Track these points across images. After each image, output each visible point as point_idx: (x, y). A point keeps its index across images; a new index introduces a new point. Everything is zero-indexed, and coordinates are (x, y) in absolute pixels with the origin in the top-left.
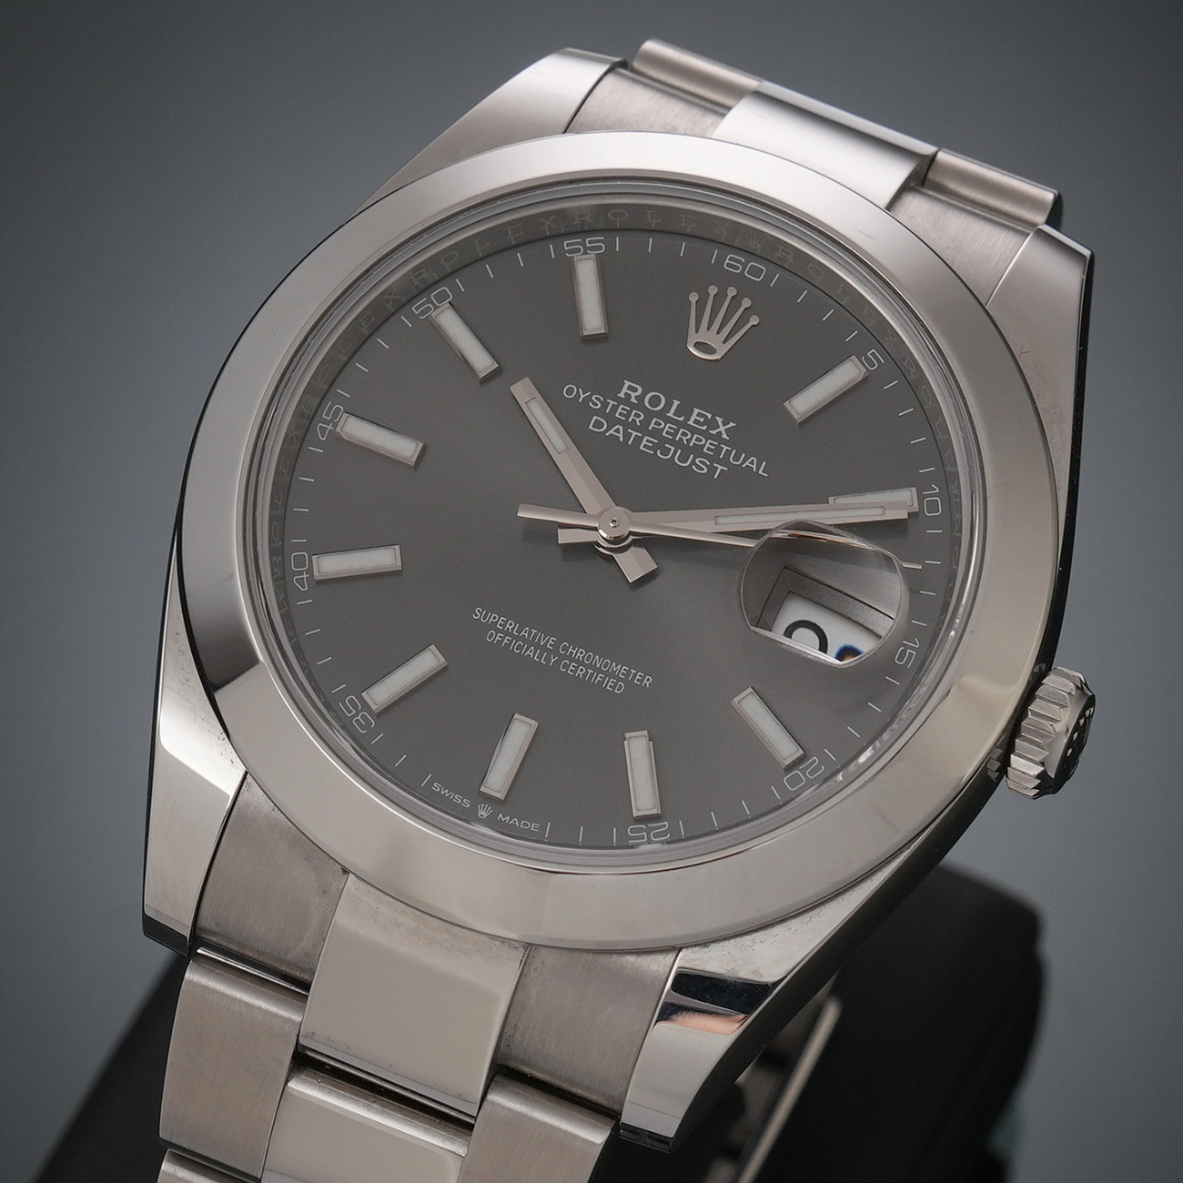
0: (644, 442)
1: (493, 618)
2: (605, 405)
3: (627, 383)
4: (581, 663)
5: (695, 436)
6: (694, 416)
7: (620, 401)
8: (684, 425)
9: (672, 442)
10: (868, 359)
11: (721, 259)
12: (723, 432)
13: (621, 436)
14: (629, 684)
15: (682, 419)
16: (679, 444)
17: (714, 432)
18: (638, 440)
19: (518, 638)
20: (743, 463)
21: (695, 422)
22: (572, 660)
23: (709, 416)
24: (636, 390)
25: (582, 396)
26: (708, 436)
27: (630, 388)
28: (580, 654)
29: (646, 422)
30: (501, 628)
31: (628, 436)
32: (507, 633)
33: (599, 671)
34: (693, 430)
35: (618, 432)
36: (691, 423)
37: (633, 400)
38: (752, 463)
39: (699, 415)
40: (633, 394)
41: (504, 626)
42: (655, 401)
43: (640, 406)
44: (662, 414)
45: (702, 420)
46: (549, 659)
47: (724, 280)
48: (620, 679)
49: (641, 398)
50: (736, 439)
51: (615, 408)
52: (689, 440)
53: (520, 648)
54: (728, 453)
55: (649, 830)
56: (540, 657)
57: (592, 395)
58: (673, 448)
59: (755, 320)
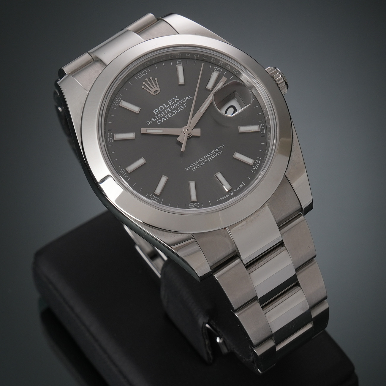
0: (169, 116)
1: (190, 167)
2: (156, 118)
3: (154, 111)
4: (211, 156)
6: (170, 103)
7: (157, 115)
8: (170, 106)
9: (173, 110)
10: (178, 63)
11: (137, 77)
12: (177, 99)
13: (165, 119)
14: (221, 150)
15: (169, 106)
16: (174, 109)
17: (176, 101)
19: (197, 165)
20: (186, 100)
21: (171, 103)
22: (209, 157)
23: (171, 100)
24: (156, 111)
25: (151, 121)
26: (176, 103)
27: (155, 111)
28: (208, 155)
29: (165, 113)
31: (165, 118)
32: (195, 166)
33: (215, 154)
34: (173, 105)
35: (163, 119)
36: (171, 104)
37: (158, 112)
38: (187, 98)
39: (170, 102)
40: (157, 111)
41: (193, 166)
42: (161, 108)
43: (161, 112)
44: (165, 109)
45: (171, 102)
46: (206, 162)
47: (143, 79)
48: (219, 151)
50: (180, 98)
52: (174, 107)
53: (200, 166)
54: (182, 101)
55: (256, 165)
56: (204, 163)
57: (152, 119)
58: (174, 111)
59: (156, 79)
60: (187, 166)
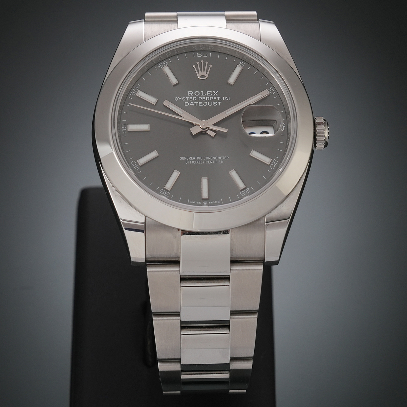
0: (199, 104)
1: (185, 158)
2: (186, 99)
4: (210, 160)
5: (210, 98)
6: (208, 93)
7: (188, 96)
8: (206, 96)
10: (240, 64)
11: (196, 55)
12: (216, 94)
13: (193, 104)
14: (224, 160)
15: (205, 95)
16: (207, 101)
18: (198, 104)
19: (193, 160)
20: (224, 99)
21: (209, 94)
22: (208, 160)
23: (211, 92)
24: (191, 93)
25: (180, 99)
26: (213, 97)
27: (190, 93)
28: (209, 158)
29: (197, 99)
30: (188, 160)
31: (195, 104)
32: (190, 160)
33: (215, 160)
34: (209, 97)
36: (208, 95)
37: (192, 95)
38: (226, 98)
39: (209, 92)
40: (191, 94)
41: (188, 159)
42: (197, 93)
43: (194, 96)
44: (200, 96)
45: (210, 93)
46: (202, 162)
47: (200, 59)
48: (221, 160)
49: (193, 94)
50: (220, 95)
51: (189, 99)
52: (209, 99)
53: (195, 162)
54: (220, 98)
55: (245, 192)
56: (200, 162)
57: (182, 98)
58: (207, 103)
59: (211, 66)
60: (183, 156)
